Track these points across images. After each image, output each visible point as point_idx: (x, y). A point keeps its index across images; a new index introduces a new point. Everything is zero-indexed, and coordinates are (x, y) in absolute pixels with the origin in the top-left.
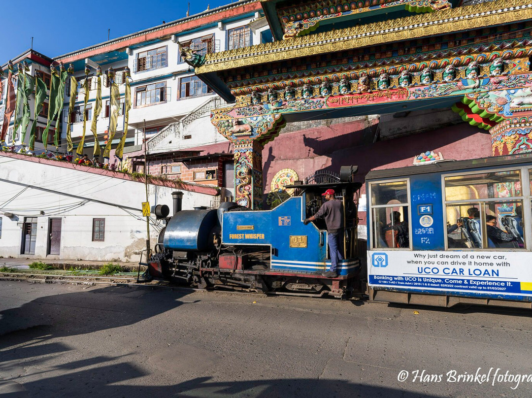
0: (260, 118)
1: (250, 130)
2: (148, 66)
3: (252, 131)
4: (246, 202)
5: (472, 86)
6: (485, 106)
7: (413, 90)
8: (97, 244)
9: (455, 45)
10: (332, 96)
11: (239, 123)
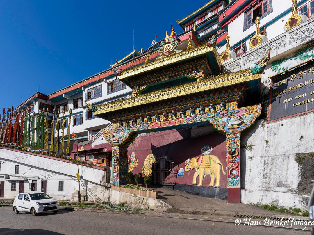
0: (122, 134)
1: (118, 140)
2: (93, 96)
3: (119, 140)
4: (117, 173)
5: (211, 116)
6: (217, 126)
7: (186, 118)
8: (61, 193)
9: (202, 97)
10: (152, 122)
11: (113, 136)
